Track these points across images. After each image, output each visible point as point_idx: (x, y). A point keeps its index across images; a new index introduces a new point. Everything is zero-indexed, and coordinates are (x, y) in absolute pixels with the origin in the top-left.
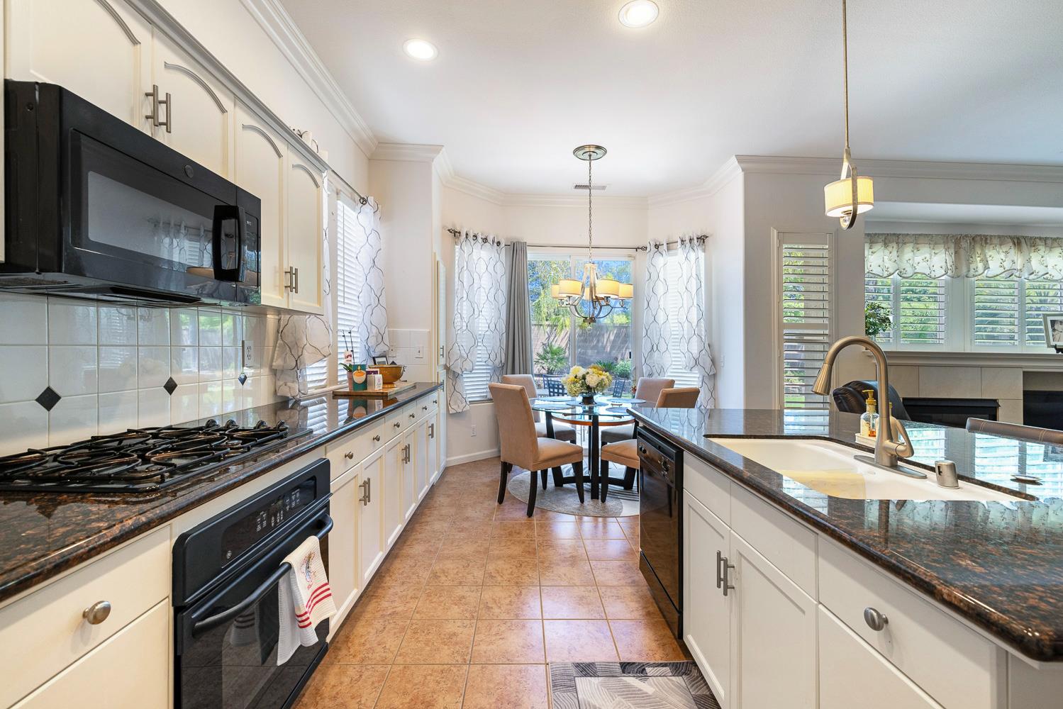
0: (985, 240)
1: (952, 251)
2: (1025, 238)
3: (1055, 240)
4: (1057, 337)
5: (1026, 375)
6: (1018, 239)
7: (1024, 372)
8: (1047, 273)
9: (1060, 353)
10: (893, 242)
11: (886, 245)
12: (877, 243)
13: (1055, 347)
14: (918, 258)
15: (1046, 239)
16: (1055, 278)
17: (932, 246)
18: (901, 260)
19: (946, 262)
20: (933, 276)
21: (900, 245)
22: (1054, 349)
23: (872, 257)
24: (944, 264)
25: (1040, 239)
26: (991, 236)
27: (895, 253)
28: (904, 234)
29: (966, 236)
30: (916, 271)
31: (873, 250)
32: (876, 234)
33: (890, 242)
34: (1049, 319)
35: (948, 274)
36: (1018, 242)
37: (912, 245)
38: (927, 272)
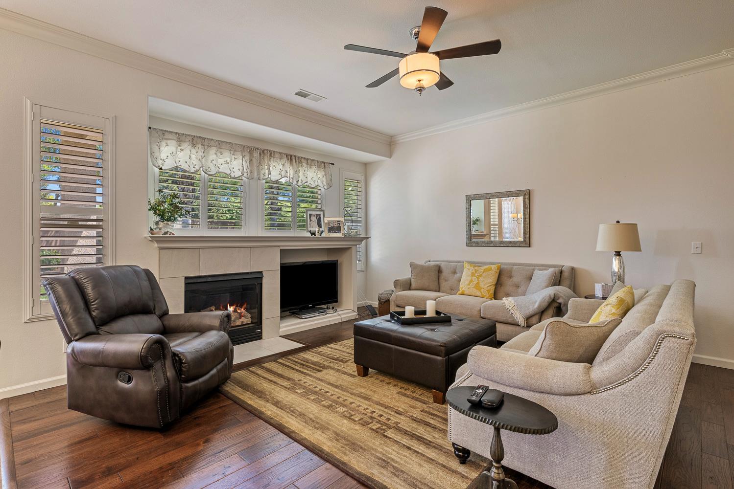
0: (271, 154)
1: (247, 158)
2: (295, 156)
3: (313, 160)
4: (312, 225)
5: (283, 252)
6: (291, 156)
7: (281, 250)
8: (307, 182)
9: (313, 236)
10: (199, 144)
11: (194, 145)
12: (185, 142)
13: (310, 232)
14: (221, 161)
15: (307, 159)
16: (312, 186)
17: (232, 152)
18: (206, 160)
19: (243, 166)
20: (233, 176)
21: (206, 147)
22: (309, 233)
23: (181, 153)
24: (241, 168)
25: (304, 158)
26: (274, 152)
27: (200, 154)
28: (210, 139)
29: (258, 149)
30: (220, 170)
31: (182, 148)
32: (183, 134)
33: (197, 143)
34: (309, 213)
35: (245, 175)
36: (291, 158)
37: (215, 148)
38: (228, 172)
